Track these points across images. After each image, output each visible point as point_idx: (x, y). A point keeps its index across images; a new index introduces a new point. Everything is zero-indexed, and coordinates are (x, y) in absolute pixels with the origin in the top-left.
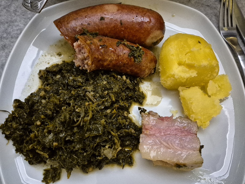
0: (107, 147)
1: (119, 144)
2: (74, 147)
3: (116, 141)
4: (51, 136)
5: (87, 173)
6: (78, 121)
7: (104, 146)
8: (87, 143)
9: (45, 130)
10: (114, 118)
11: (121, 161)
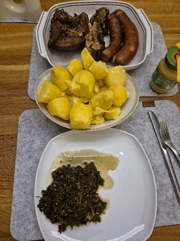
0: (88, 214)
1: (93, 212)
2: (74, 216)
3: (92, 211)
4: (64, 211)
5: (79, 226)
6: (76, 204)
7: (87, 214)
8: (80, 213)
9: (61, 208)
10: (91, 199)
11: (95, 220)
